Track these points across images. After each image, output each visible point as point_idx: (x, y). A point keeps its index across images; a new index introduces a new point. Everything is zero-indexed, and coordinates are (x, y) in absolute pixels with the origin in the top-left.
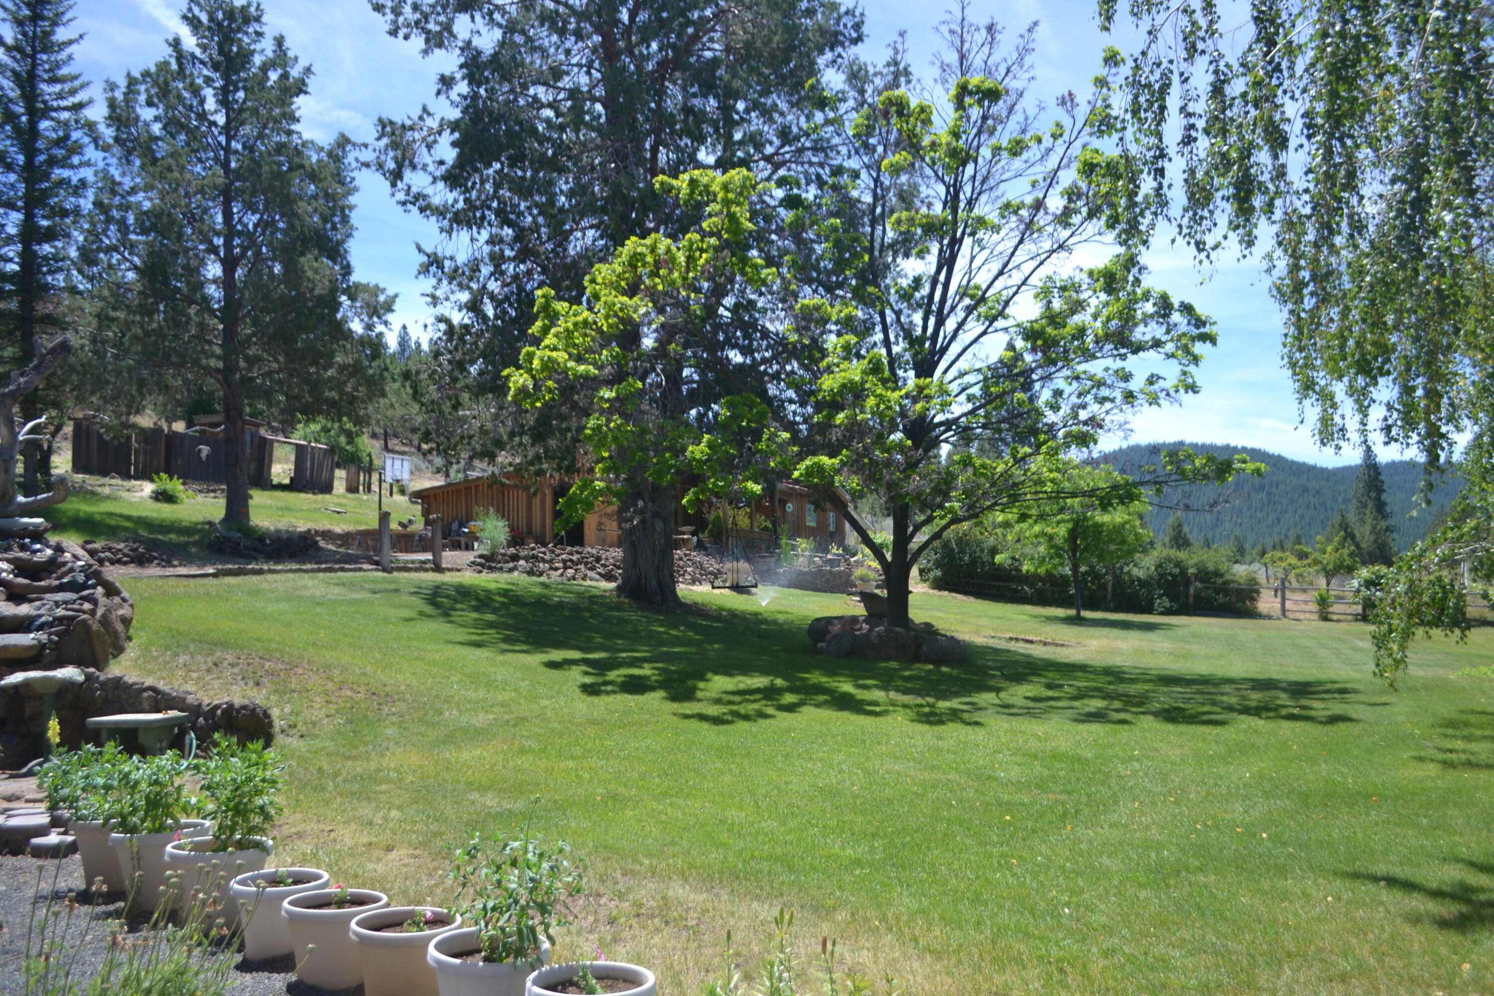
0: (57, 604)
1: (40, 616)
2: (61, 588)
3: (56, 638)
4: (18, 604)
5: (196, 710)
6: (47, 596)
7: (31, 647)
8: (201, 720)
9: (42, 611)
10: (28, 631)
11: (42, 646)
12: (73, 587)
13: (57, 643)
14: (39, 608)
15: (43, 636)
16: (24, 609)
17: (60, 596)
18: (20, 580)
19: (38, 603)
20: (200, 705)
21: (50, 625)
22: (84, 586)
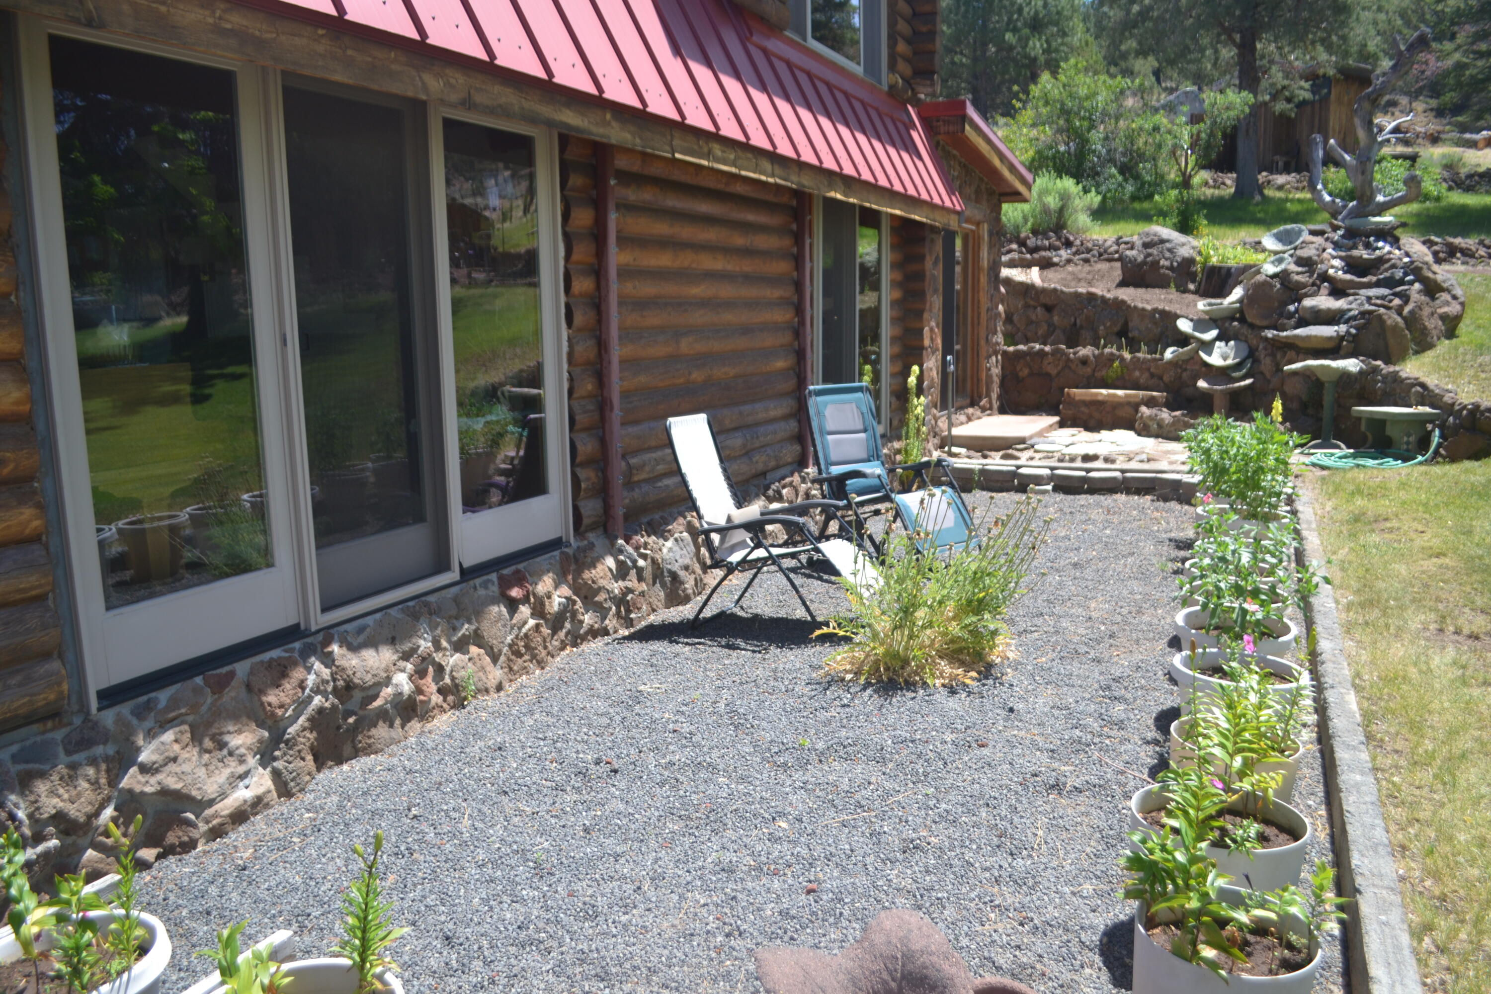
0: (1369, 299)
1: (1350, 310)
2: (1378, 284)
3: (1353, 331)
4: (1337, 299)
5: (1449, 409)
6: (1363, 292)
7: (1330, 338)
8: (1451, 419)
9: (1353, 306)
10: (1337, 323)
11: (1341, 338)
12: (1389, 283)
13: (1354, 336)
14: (1351, 303)
15: (1343, 328)
16: (1340, 304)
17: (1372, 292)
18: (1348, 277)
19: (1351, 298)
20: (1453, 404)
21: (1354, 318)
22: (1401, 282)
